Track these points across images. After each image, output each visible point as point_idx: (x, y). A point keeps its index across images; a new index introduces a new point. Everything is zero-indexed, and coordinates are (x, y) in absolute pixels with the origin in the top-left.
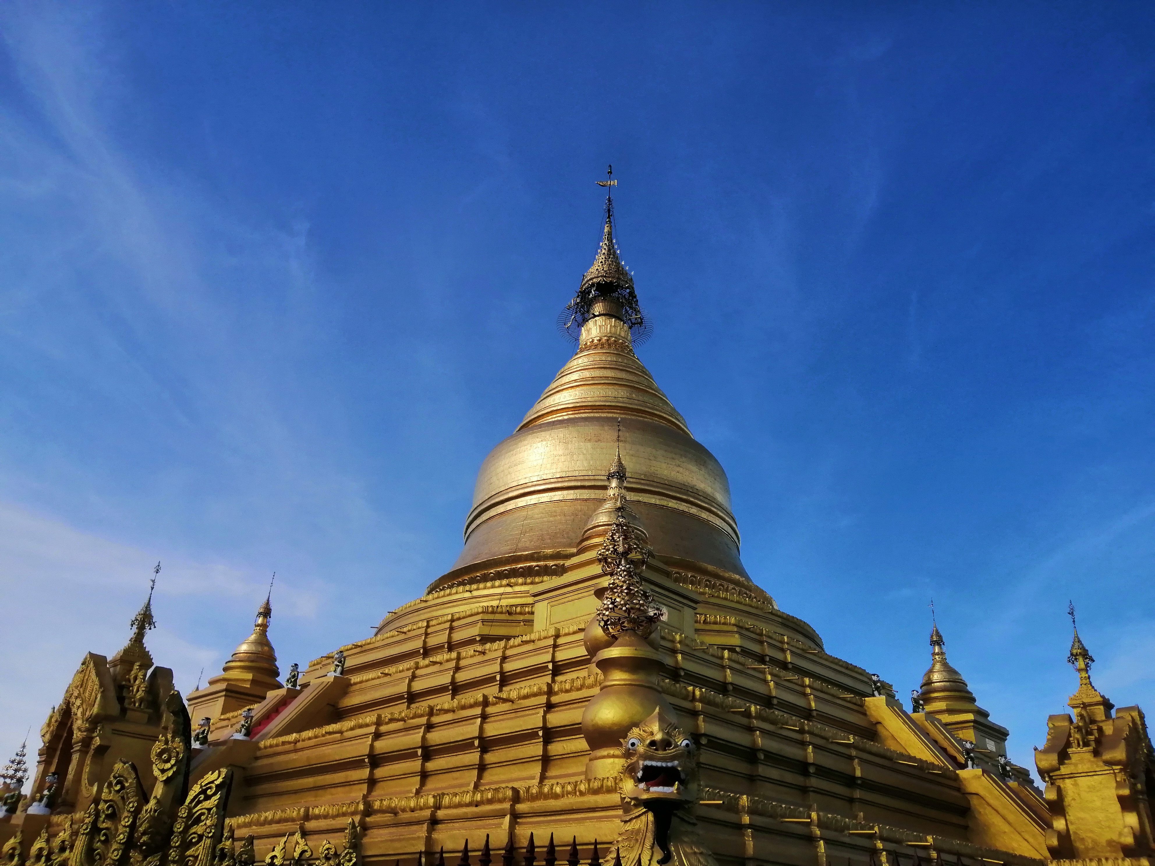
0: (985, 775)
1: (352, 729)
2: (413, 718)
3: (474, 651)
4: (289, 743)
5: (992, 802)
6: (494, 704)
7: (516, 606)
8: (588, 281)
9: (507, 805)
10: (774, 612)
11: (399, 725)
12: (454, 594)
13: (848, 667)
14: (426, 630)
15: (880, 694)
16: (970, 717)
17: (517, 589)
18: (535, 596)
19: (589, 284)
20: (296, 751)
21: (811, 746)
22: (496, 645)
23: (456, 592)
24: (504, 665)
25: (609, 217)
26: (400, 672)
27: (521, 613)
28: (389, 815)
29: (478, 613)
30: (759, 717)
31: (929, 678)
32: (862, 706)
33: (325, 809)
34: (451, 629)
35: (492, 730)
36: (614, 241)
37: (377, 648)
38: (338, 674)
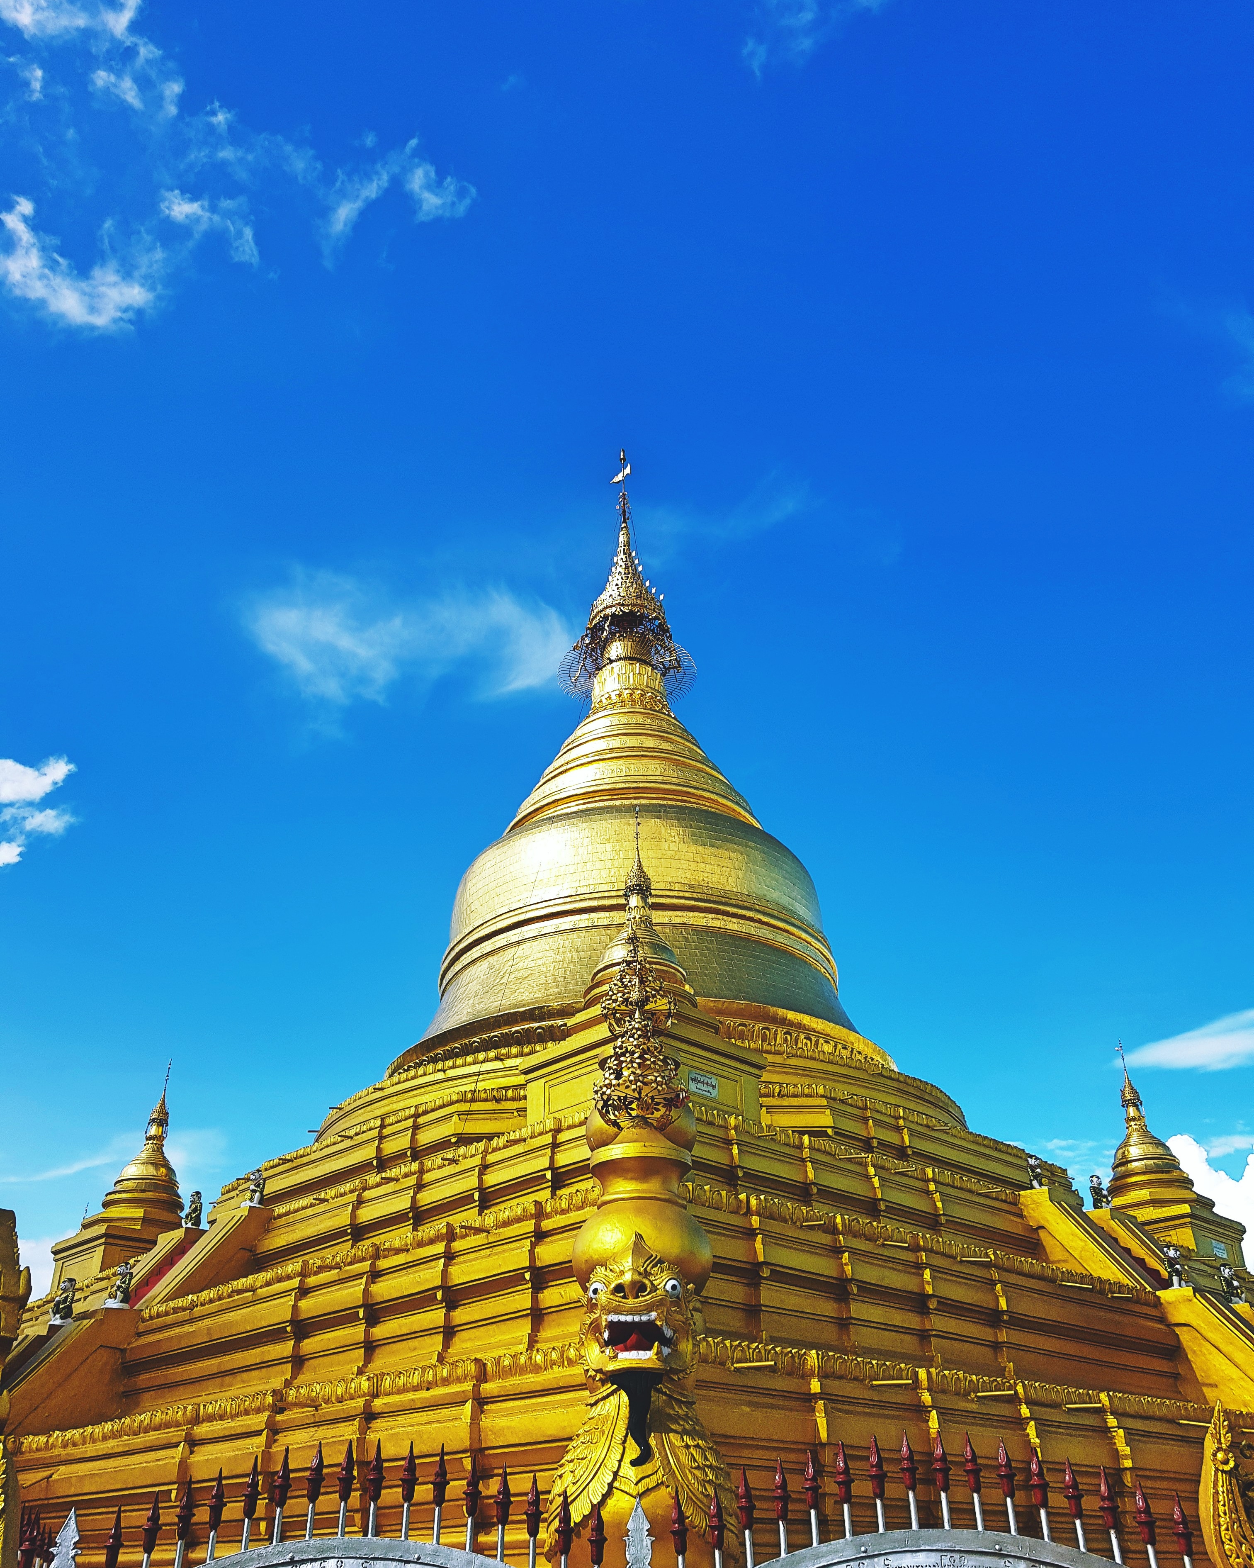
0: (1197, 1295)
1: (268, 1284)
2: (350, 1264)
3: (442, 1159)
4: (184, 1309)
5: (1209, 1335)
6: (463, 1237)
7: (506, 1088)
8: (598, 613)
9: (468, 1386)
10: (885, 1073)
11: (333, 1274)
12: (421, 1076)
13: (996, 1145)
14: (380, 1132)
15: (1041, 1184)
16: (1185, 1209)
17: (509, 1063)
18: (526, 1072)
19: (601, 617)
20: (192, 1321)
21: (928, 1270)
22: (472, 1149)
23: (424, 1072)
24: (484, 1177)
25: (625, 522)
26: (341, 1195)
27: (513, 1099)
28: (309, 1409)
29: (452, 1103)
30: (849, 1231)
31: (1124, 1155)
32: (1015, 1204)
33: (220, 1405)
34: (416, 1128)
35: (461, 1273)
36: (634, 554)
37: (313, 1162)
38: (255, 1204)
